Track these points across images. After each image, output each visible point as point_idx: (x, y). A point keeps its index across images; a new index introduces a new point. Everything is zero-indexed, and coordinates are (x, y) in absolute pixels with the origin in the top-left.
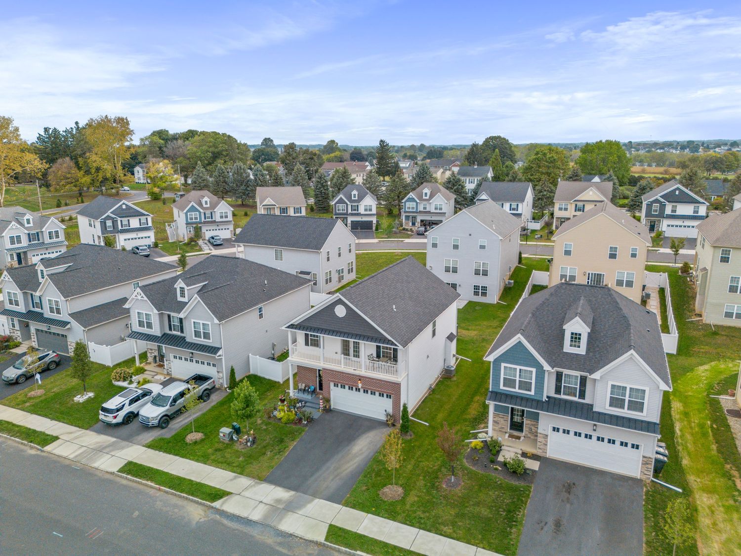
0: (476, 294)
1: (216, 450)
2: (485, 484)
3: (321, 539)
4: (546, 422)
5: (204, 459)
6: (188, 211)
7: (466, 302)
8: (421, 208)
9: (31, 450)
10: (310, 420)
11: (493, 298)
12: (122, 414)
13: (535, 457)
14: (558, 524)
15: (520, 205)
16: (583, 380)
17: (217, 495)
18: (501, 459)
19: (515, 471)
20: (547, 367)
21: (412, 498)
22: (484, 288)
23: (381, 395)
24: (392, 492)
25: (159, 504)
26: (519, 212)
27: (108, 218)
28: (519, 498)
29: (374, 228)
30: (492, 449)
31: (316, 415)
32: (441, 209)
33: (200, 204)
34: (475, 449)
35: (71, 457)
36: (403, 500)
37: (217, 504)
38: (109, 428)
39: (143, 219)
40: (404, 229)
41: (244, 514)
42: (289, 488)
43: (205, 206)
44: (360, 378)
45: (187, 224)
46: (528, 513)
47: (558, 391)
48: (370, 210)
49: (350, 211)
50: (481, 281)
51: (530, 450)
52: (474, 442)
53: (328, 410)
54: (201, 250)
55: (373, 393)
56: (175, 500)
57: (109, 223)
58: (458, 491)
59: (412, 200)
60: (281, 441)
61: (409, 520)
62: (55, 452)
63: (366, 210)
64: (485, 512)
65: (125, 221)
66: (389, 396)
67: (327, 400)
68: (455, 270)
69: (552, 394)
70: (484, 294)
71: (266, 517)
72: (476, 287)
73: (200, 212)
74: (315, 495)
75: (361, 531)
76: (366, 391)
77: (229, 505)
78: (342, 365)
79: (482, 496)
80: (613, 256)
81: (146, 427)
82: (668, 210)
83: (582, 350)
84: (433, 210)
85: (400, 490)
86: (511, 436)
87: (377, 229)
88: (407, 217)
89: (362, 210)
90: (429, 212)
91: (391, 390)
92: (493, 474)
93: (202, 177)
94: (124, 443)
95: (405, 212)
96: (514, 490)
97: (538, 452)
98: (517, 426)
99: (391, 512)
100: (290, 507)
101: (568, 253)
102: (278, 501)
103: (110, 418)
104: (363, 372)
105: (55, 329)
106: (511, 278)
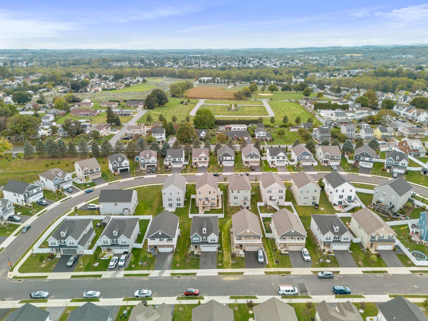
0: (178, 205)
1: (140, 267)
2: (193, 259)
3: (170, 276)
4: (201, 246)
5: (139, 269)
6: (55, 180)
7: (175, 208)
8: (146, 162)
9: (99, 279)
10: (156, 256)
11: (182, 206)
12: (114, 265)
13: (200, 252)
14: (205, 262)
15: (181, 159)
16: (206, 238)
17: (148, 275)
18: (195, 254)
19: (197, 256)
20: (201, 237)
21: (182, 265)
22: (180, 204)
23: (170, 247)
24: (178, 265)
25: (138, 279)
26: (181, 161)
27: (26, 192)
28: (199, 260)
29: (129, 171)
30: (193, 252)
31: (157, 254)
32: (154, 161)
33: (58, 176)
34: (190, 253)
35: (110, 277)
36: (180, 266)
37: (149, 276)
38: (111, 269)
39: (38, 189)
40: (141, 170)
41: (155, 276)
42: (160, 270)
43: (60, 176)
44: (165, 245)
45: (55, 185)
46: (200, 262)
47: (203, 240)
48: (127, 164)
49: (118, 166)
50: (179, 202)
51: (199, 251)
52: (190, 252)
53: (159, 253)
54: (65, 196)
55: (168, 247)
56: (140, 278)
57: (26, 194)
58: (189, 262)
59: (143, 159)
60: (153, 262)
61: (183, 269)
62: (105, 277)
63: (125, 165)
64: (194, 264)
65: (31, 191)
66: (172, 247)
67: (158, 251)
68: (171, 200)
69: (202, 241)
70: (180, 205)
71: (159, 275)
72: (178, 204)
73: (59, 179)
74: (165, 270)
75: (176, 273)
76: (166, 247)
77: (151, 276)
78: (161, 243)
79: (193, 262)
80: (210, 193)
81: (121, 267)
82: (224, 159)
83: (206, 233)
84: (151, 162)
85: (179, 265)
86: (195, 249)
87: (130, 171)
88: (141, 165)
89: (123, 165)
90: (150, 163)
91: (172, 246)
92: (194, 257)
93: (29, 147)
94: (118, 271)
95: (141, 164)
96: (197, 259)
97: (200, 251)
98: (196, 247)
99: (179, 268)
100: (162, 273)
101: (200, 193)
102: (160, 272)
103: (112, 267)
104: (166, 244)
105: (70, 249)
106: (185, 198)
